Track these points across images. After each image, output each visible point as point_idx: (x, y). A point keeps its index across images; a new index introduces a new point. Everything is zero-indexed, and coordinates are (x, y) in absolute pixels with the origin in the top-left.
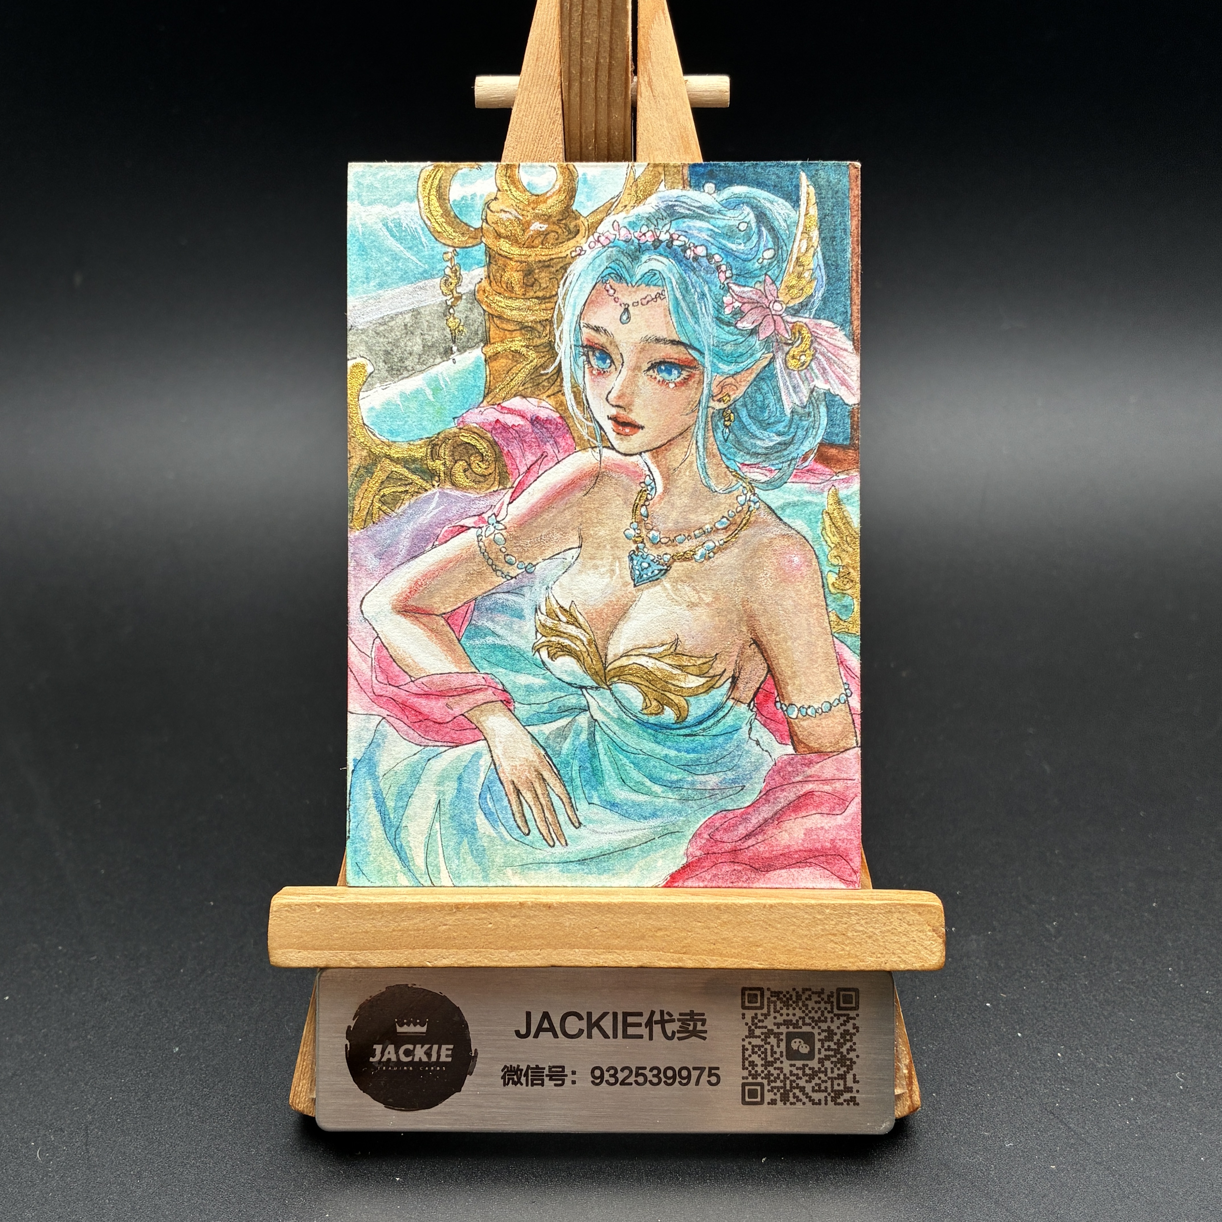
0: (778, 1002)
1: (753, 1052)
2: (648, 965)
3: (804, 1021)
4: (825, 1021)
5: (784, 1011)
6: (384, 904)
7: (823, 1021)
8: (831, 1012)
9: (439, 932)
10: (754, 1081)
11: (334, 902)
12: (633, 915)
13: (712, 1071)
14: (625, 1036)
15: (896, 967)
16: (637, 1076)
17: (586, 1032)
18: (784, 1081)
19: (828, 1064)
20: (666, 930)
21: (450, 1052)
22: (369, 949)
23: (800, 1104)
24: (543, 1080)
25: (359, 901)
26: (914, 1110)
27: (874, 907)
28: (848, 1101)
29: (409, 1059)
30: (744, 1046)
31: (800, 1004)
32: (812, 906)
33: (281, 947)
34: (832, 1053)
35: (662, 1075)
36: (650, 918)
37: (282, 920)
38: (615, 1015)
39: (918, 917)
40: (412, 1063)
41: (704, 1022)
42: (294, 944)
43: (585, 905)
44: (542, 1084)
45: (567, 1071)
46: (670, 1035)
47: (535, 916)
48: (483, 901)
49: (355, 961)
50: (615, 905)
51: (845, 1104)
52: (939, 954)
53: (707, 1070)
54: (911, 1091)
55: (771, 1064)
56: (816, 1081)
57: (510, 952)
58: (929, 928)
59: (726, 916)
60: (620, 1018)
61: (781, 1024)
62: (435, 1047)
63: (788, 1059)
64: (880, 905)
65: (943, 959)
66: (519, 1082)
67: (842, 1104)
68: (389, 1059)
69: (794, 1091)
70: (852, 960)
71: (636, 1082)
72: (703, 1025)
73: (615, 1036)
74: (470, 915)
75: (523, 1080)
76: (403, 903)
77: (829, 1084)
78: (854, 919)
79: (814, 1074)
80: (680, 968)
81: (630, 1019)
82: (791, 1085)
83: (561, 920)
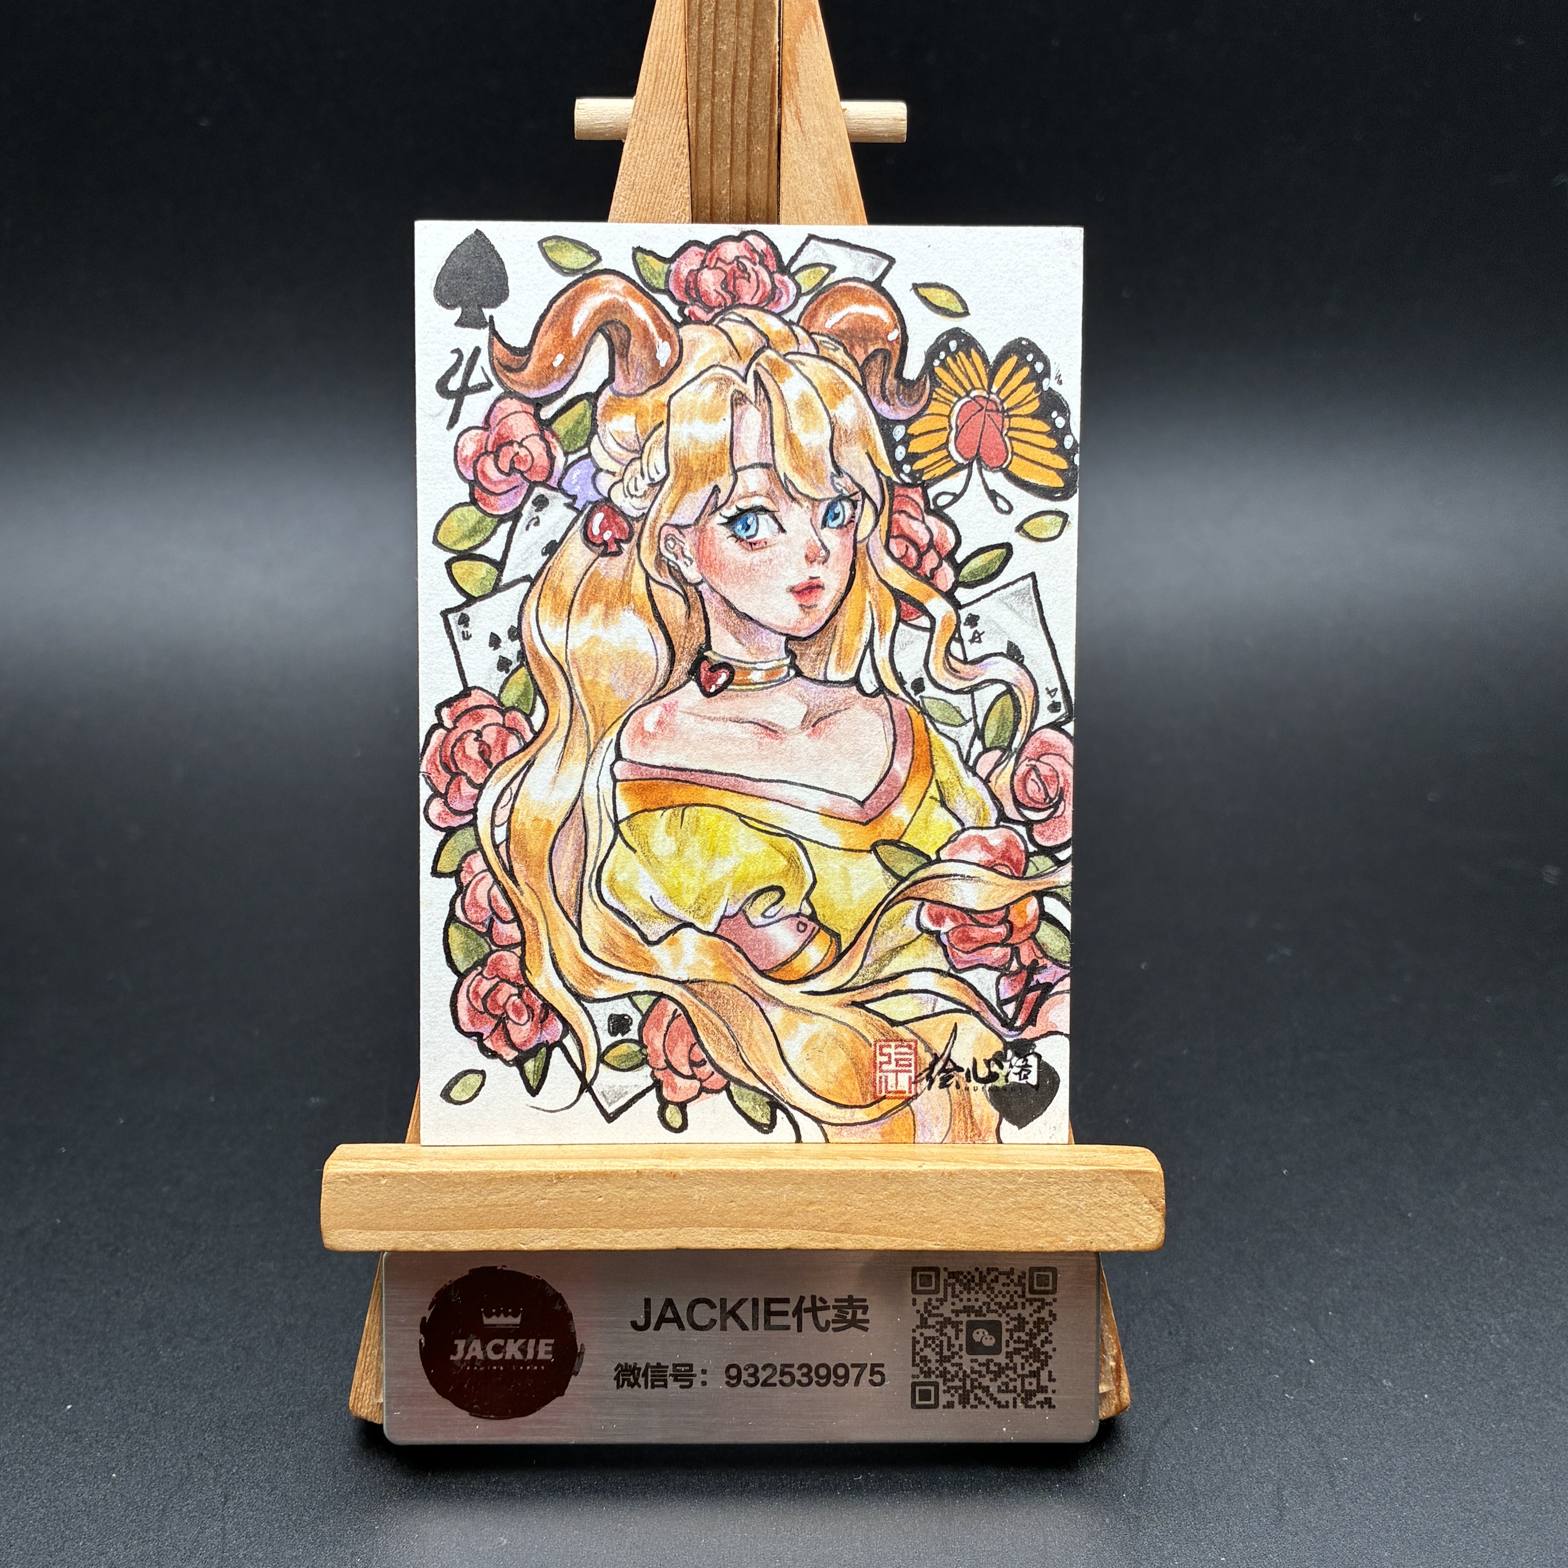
0: (957, 1286)
1: (925, 1346)
2: (797, 1246)
3: (989, 1307)
4: (1015, 1307)
5: (965, 1296)
6: (466, 1174)
7: (1012, 1308)
8: (1023, 1296)
9: (536, 1207)
10: (927, 1380)
11: (403, 1171)
12: (780, 1185)
13: (875, 1369)
14: (768, 1326)
15: (1104, 1247)
16: (783, 1374)
17: (719, 1322)
18: (963, 1380)
19: (1017, 1359)
20: (820, 1203)
21: (550, 1348)
22: (448, 1229)
23: (984, 1407)
24: (665, 1381)
25: (435, 1169)
26: (1121, 1409)
27: (1077, 1175)
28: (1041, 1404)
29: (500, 1356)
30: (914, 1338)
31: (985, 1287)
32: (1002, 1174)
33: (337, 1227)
34: (1023, 1346)
35: (813, 1374)
36: (800, 1190)
37: (338, 1193)
38: (755, 1302)
39: (1131, 1186)
40: (503, 1361)
41: (865, 1309)
42: (353, 1223)
43: (719, 1174)
44: (665, 1386)
45: (696, 1370)
46: (823, 1325)
47: (656, 1187)
48: (590, 1169)
49: (431, 1243)
50: (757, 1173)
51: (1038, 1407)
52: (1157, 1231)
53: (869, 1366)
54: (1119, 1387)
55: (948, 1359)
56: (1004, 1379)
57: (625, 1232)
58: (1145, 1199)
59: (894, 1187)
60: (761, 1305)
61: (961, 1312)
62: (532, 1342)
63: (969, 1353)
64: (1086, 1172)
65: (1162, 1237)
66: (636, 1383)
67: (1034, 1407)
68: (474, 1358)
69: (977, 1391)
70: (1049, 1239)
71: (782, 1383)
72: (864, 1313)
73: (756, 1327)
74: (576, 1187)
75: (641, 1381)
76: (490, 1173)
77: (1018, 1383)
78: (1054, 1189)
79: (1001, 1370)
80: (837, 1250)
81: (774, 1307)
82: (972, 1384)
83: (689, 1191)
